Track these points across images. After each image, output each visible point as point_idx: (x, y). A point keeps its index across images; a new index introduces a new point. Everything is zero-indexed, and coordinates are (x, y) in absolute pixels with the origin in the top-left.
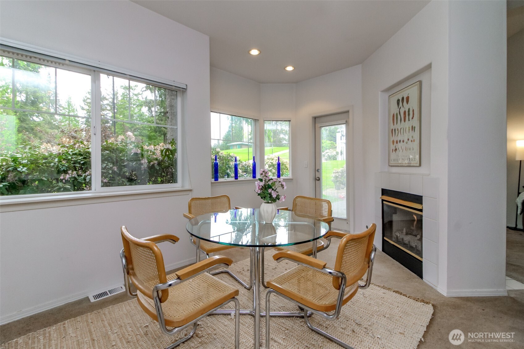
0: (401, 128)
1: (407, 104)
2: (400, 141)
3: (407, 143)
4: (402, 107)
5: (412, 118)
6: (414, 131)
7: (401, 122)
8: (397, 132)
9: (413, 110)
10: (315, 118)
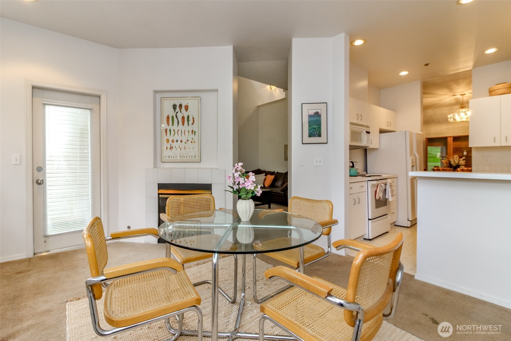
0: (178, 130)
1: (185, 111)
2: (177, 141)
3: (186, 143)
4: (179, 112)
5: (193, 124)
6: (195, 135)
7: (178, 125)
8: (174, 132)
9: (193, 118)
10: (34, 87)
